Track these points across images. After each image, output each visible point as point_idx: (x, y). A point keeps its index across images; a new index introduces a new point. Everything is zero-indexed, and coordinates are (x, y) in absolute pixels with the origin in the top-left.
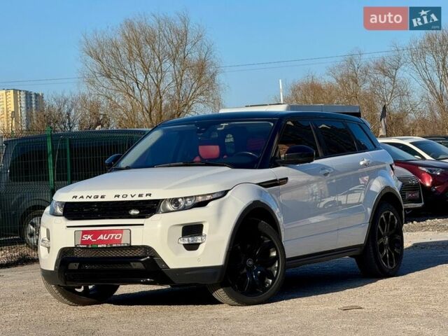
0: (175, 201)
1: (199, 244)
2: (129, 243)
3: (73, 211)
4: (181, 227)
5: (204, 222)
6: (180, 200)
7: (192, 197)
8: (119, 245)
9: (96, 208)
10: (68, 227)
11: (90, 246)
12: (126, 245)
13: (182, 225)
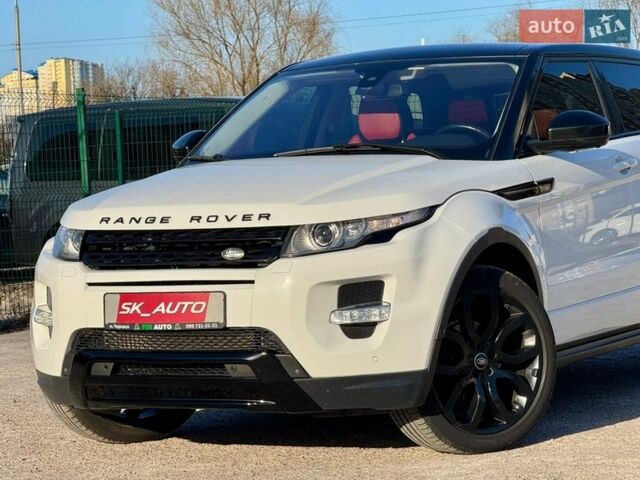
0: (322, 230)
1: (374, 324)
2: (222, 321)
3: (101, 250)
4: (336, 288)
5: (387, 276)
6: (333, 228)
7: (359, 220)
8: (200, 326)
9: (149, 244)
10: (90, 284)
11: (137, 328)
12: (215, 326)
13: (337, 282)
